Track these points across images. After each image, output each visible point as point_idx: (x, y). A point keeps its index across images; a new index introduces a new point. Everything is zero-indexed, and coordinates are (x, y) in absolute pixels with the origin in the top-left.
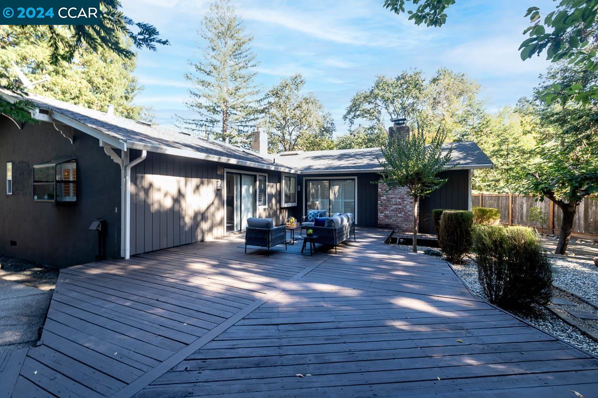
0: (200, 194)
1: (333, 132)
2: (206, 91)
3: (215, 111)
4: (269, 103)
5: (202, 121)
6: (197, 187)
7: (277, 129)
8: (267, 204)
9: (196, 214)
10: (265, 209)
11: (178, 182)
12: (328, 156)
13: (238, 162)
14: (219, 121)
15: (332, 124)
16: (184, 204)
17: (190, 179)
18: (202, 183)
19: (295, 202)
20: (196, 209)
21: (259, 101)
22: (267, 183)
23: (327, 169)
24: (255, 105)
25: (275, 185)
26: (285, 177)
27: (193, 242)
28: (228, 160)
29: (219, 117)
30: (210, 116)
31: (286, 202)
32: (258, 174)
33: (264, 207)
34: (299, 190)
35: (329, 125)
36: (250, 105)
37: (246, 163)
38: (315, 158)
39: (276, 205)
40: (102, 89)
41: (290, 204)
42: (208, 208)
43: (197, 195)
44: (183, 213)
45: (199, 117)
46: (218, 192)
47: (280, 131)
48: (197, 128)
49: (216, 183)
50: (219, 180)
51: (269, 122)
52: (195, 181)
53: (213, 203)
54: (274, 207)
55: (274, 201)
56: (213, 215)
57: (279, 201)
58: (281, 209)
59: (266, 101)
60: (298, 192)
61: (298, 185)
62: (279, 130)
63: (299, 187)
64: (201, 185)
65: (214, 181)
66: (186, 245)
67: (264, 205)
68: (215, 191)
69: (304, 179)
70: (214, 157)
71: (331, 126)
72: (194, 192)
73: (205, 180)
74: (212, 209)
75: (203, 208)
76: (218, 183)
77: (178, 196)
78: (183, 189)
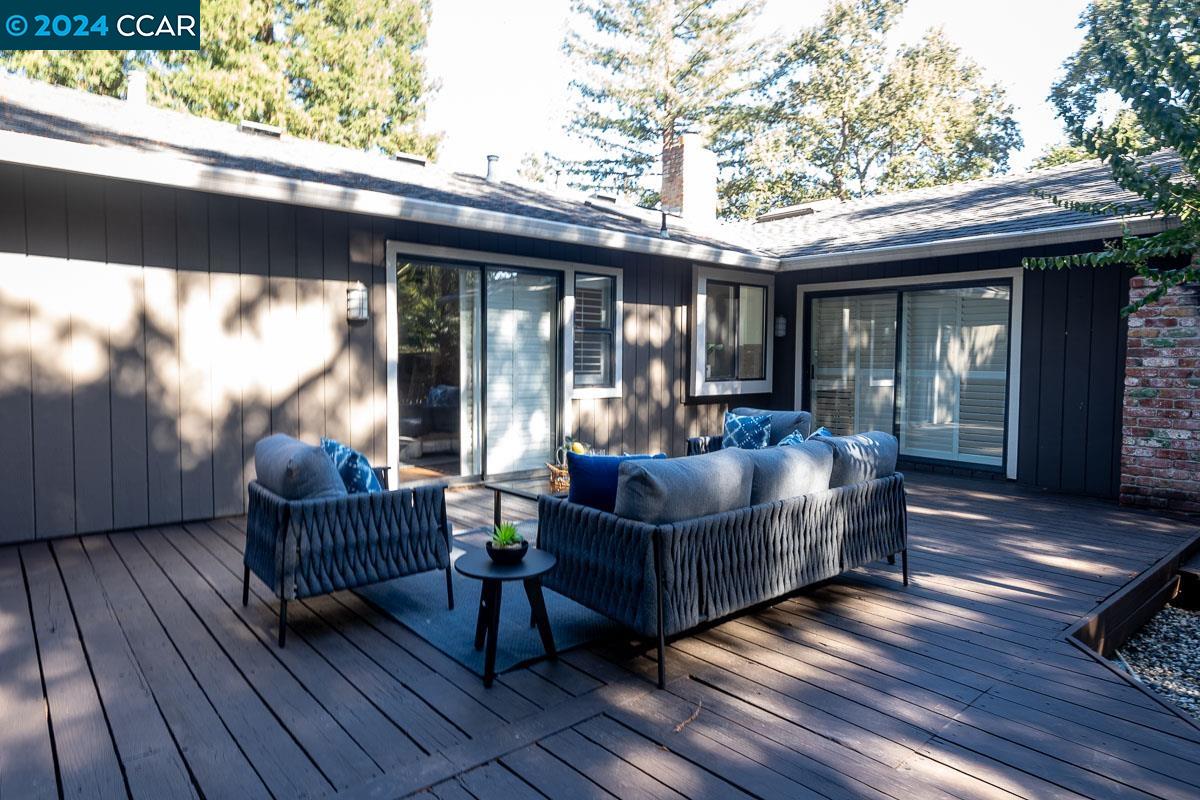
0: (257, 334)
1: (1012, 151)
2: (617, 81)
3: (643, 132)
4: (794, 85)
5: (607, 162)
6: (245, 310)
7: (818, 162)
8: (619, 384)
10: (609, 402)
11: (139, 285)
12: (918, 204)
13: (406, 206)
14: (651, 159)
15: (1008, 123)
16: (169, 370)
17: (204, 276)
18: (271, 293)
19: (764, 379)
20: (242, 389)
21: (761, 86)
22: (620, 304)
23: (884, 242)
24: (748, 100)
25: (663, 313)
26: (709, 281)
27: (219, 514)
28: (344, 196)
29: (654, 148)
30: (630, 146)
31: (715, 376)
32: (569, 268)
33: (606, 393)
34: (782, 333)
35: (996, 130)
36: (736, 101)
37: (455, 213)
38: (863, 215)
39: (670, 386)
40: (329, 93)
41: (737, 384)
42: (306, 386)
43: (244, 335)
44: (169, 404)
45: (598, 154)
46: (357, 333)
47: (825, 168)
48: (596, 183)
49: (343, 297)
50: (359, 286)
51: (790, 142)
52: (228, 287)
53: (328, 371)
54: (660, 394)
55: (658, 371)
56: (332, 414)
57: (682, 372)
58: (693, 402)
59: (783, 83)
60: (777, 339)
61: (777, 315)
62: (821, 166)
63: (782, 321)
64: (265, 301)
65: (336, 287)
66: (182, 525)
67: (603, 386)
68: (339, 327)
69: (802, 289)
70: (253, 181)
71: (1003, 134)
72: (229, 324)
73: (289, 284)
74: (325, 392)
75: (276, 387)
76: (352, 295)
77: (137, 335)
78: (164, 312)
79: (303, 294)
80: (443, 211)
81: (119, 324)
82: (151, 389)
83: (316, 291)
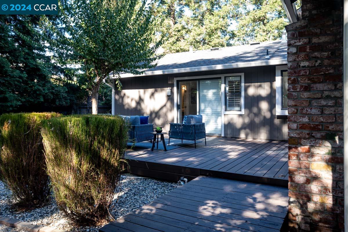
0: (154, 99)
6: (153, 94)
8: (243, 110)
9: (151, 113)
10: (240, 115)
11: (139, 92)
16: (143, 106)
18: (156, 91)
20: (152, 109)
32: (223, 76)
33: (239, 113)
39: (271, 111)
42: (161, 108)
43: (152, 99)
44: (143, 111)
46: (170, 98)
50: (170, 88)
52: (150, 91)
53: (165, 105)
54: (266, 113)
55: (264, 106)
56: (166, 115)
64: (155, 93)
65: (166, 89)
67: (237, 111)
68: (167, 97)
72: (150, 97)
73: (159, 89)
74: (164, 110)
75: (157, 108)
76: (168, 90)
77: (139, 100)
78: (142, 96)
79: (161, 91)
80: (170, 71)
81: (137, 98)
82: (141, 109)
83: (163, 90)
